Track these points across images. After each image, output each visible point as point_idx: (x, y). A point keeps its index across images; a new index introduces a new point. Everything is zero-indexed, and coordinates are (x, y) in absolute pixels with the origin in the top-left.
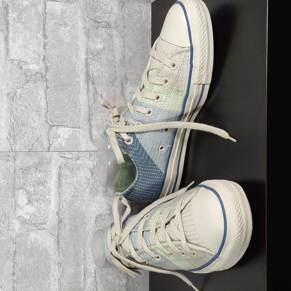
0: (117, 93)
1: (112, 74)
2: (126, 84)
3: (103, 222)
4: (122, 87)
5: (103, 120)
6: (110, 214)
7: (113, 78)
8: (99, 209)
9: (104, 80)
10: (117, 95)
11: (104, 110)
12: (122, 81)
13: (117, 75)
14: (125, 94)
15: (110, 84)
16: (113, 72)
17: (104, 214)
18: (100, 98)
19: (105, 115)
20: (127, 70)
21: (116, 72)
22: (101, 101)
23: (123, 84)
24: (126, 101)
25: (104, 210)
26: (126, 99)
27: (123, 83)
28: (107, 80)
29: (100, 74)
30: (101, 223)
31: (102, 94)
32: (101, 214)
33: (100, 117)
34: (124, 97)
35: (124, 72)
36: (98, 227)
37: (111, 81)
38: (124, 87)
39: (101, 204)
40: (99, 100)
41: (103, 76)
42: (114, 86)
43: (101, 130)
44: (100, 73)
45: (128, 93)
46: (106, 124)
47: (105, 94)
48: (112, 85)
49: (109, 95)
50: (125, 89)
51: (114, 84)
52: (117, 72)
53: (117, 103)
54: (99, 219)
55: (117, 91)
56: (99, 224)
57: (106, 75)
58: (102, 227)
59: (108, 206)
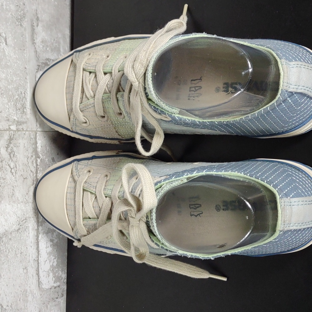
0: (26, 38)
1: (20, 7)
2: (37, 26)
3: (9, 244)
4: (32, 31)
5: (8, 81)
6: (18, 230)
7: (21, 14)
8: (3, 224)
9: (10, 14)
10: (26, 41)
11: (9, 64)
12: (32, 21)
13: (26, 9)
14: (35, 42)
15: (17, 23)
16: (21, 3)
17: (11, 230)
18: (4, 44)
19: (11, 72)
20: (38, 4)
21: (24, 5)
22: (5, 49)
23: (34, 26)
24: (37, 54)
25: (11, 224)
26: (37, 51)
27: (34, 24)
28: (13, 15)
29: (4, 4)
30: (6, 245)
31: (7, 37)
32: (7, 231)
33: (4, 75)
34: (34, 46)
35: (34, 7)
36: (2, 252)
37: (19, 19)
38: (35, 30)
39: (6, 216)
40: (2, 47)
41: (8, 7)
42: (23, 27)
43: (5, 96)
44: (4, 2)
45: (40, 42)
46: (12, 87)
47: (10, 39)
48: (20, 26)
49: (16, 41)
50: (36, 35)
51: (22, 24)
52: (26, 4)
53: (25, 55)
54: (3, 239)
55: (26, 36)
56: (4, 248)
57: (13, 7)
58: (7, 251)
59: (15, 217)
